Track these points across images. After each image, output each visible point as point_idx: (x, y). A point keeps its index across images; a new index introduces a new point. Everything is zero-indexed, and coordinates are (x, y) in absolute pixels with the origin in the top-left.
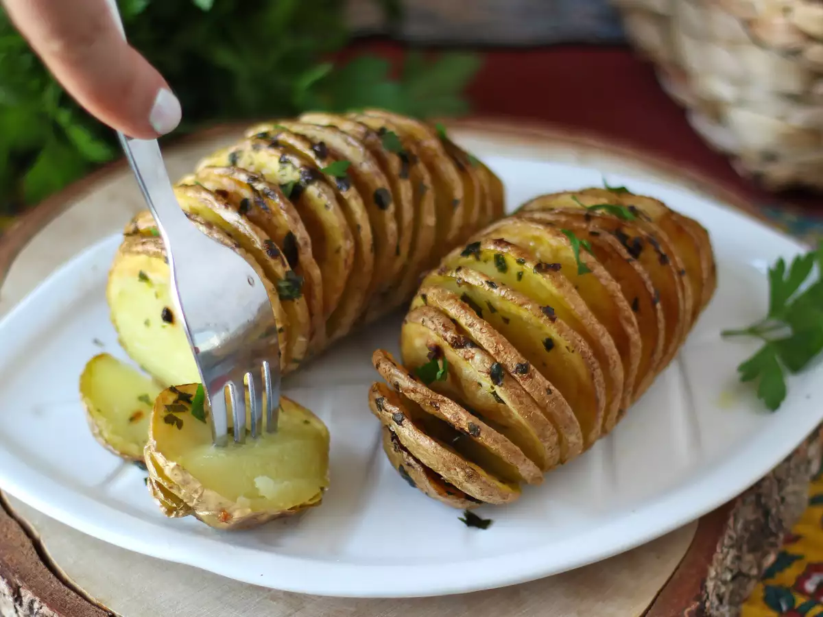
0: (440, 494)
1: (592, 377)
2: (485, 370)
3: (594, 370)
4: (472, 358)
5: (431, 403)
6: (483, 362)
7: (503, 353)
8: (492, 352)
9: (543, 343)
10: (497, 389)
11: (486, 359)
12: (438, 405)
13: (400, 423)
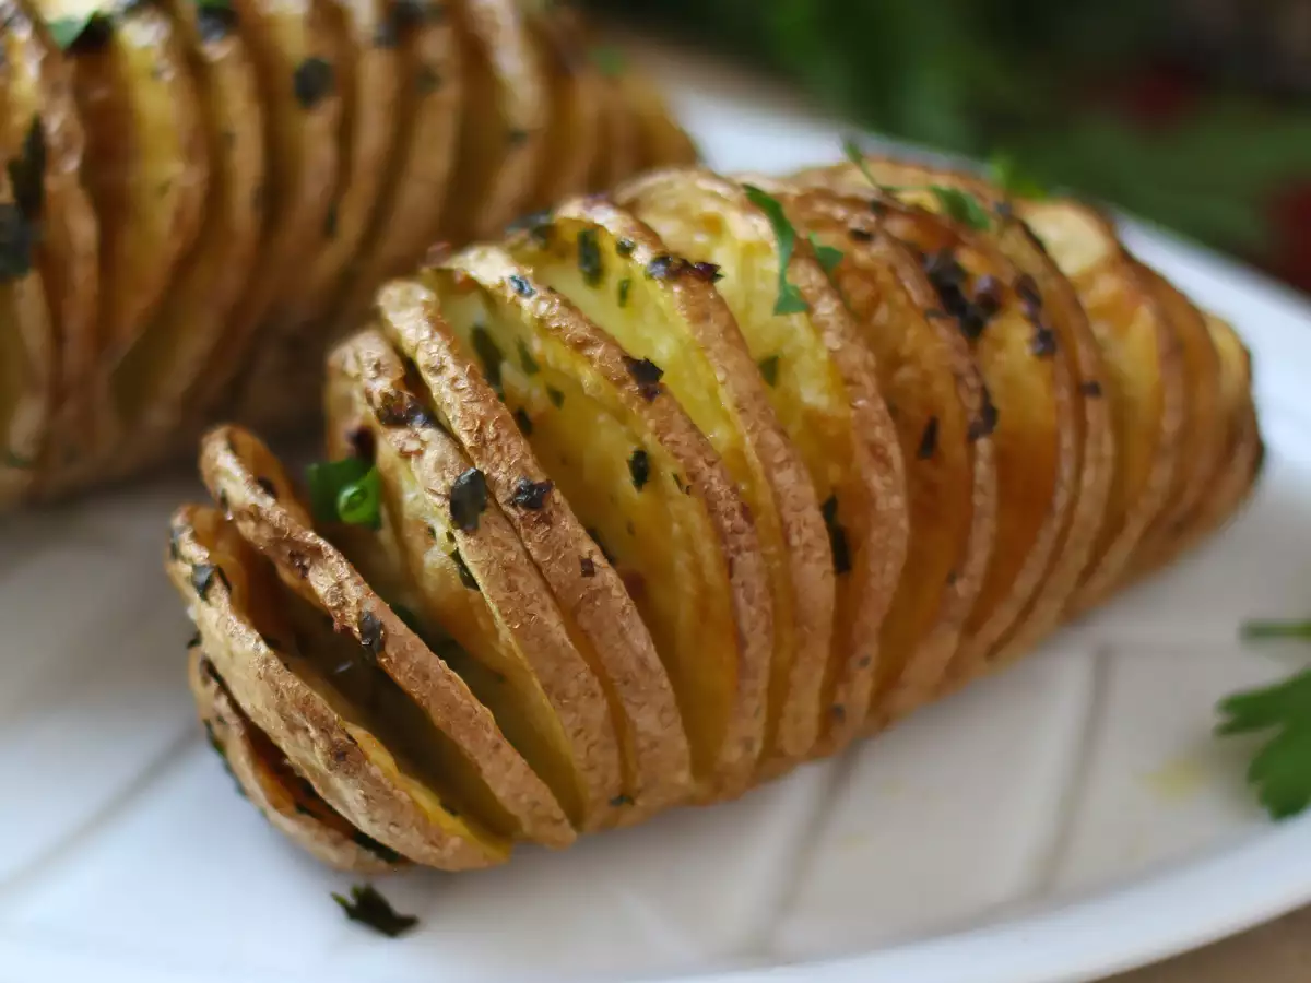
0: (277, 806)
1: (729, 566)
2: (440, 488)
3: (738, 551)
4: (419, 453)
5: (292, 556)
6: (441, 465)
7: (492, 448)
8: (467, 441)
9: (628, 461)
10: (462, 542)
11: (451, 457)
12: (306, 562)
13: (204, 590)
